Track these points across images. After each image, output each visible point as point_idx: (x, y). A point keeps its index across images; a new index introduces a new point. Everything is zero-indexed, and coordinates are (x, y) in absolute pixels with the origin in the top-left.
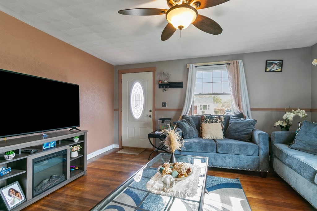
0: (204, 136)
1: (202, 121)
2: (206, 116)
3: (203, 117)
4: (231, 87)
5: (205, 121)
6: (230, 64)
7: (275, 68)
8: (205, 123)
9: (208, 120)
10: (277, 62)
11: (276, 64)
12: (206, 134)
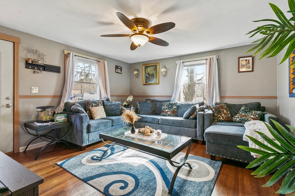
0: (95, 117)
1: (89, 105)
2: (92, 102)
3: (89, 103)
4: (101, 79)
5: (91, 105)
6: (100, 62)
7: (119, 71)
8: (92, 107)
9: (94, 104)
10: (120, 68)
11: (119, 68)
12: (97, 115)
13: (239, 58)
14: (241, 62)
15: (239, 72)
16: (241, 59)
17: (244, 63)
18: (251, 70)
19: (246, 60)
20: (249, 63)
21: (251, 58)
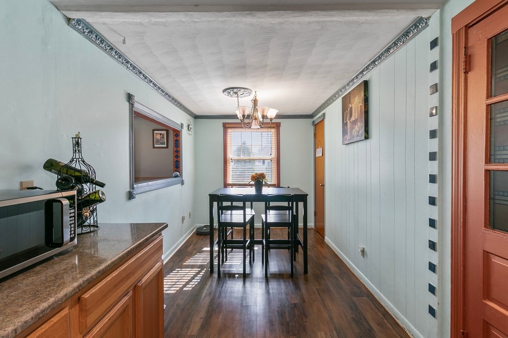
13: (154, 130)
14: (156, 136)
15: (154, 147)
16: (155, 132)
17: (159, 137)
18: (165, 146)
19: (161, 134)
20: (164, 138)
21: (165, 132)
